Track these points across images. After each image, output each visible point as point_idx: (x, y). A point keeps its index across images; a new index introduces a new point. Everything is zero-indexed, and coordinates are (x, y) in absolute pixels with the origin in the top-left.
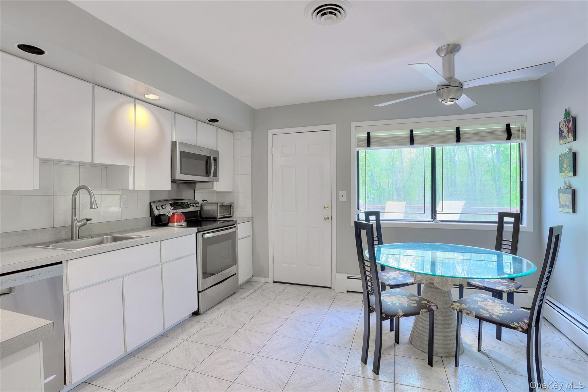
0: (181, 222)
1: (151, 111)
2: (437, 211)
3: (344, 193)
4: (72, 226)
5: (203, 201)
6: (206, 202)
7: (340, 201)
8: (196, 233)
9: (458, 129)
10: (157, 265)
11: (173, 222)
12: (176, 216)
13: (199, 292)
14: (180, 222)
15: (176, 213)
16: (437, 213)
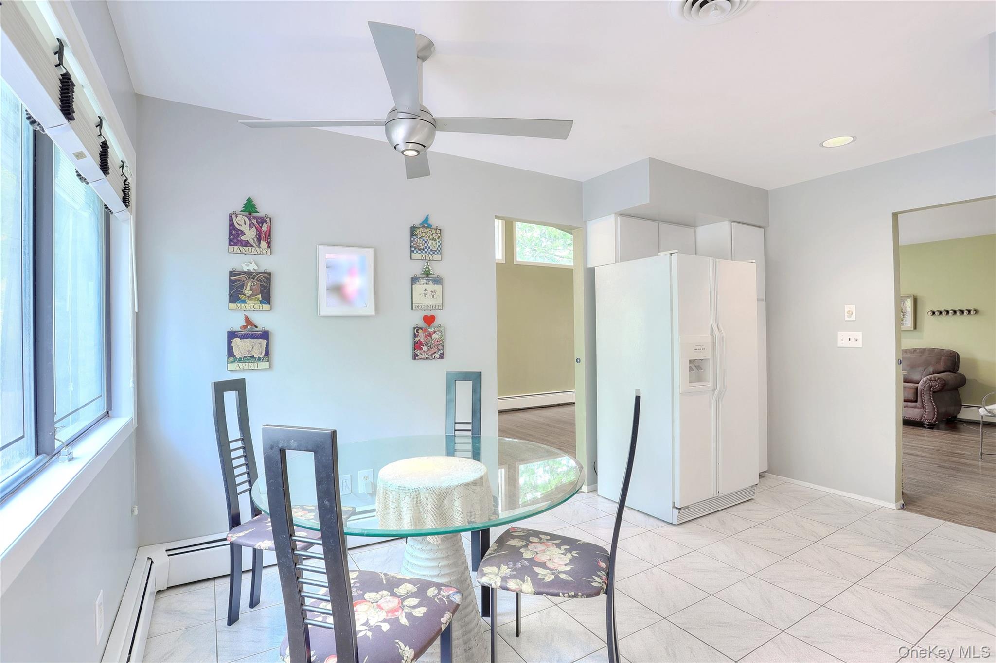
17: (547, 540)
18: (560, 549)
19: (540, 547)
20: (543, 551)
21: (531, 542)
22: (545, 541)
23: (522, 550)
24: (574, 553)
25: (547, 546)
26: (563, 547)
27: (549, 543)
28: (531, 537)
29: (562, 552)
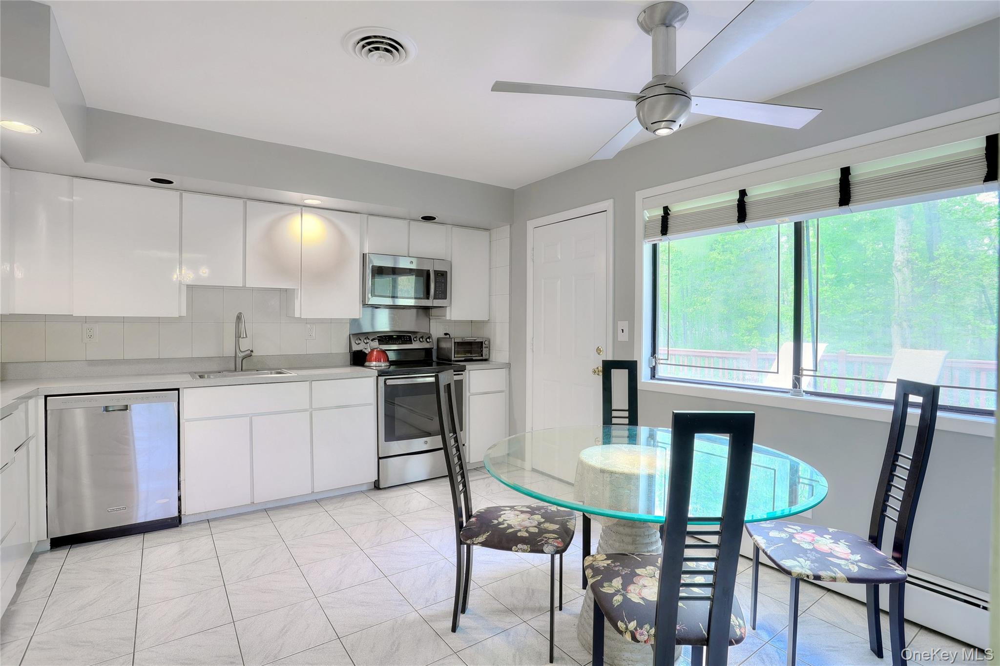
0: (381, 361)
1: (326, 218)
2: (802, 370)
3: (623, 325)
4: (235, 357)
5: (446, 334)
6: (448, 336)
7: (619, 340)
8: (377, 377)
9: (846, 172)
10: (306, 410)
11: (370, 361)
12: (375, 353)
13: (379, 458)
14: (378, 361)
15: (375, 350)
16: (802, 375)
17: (520, 531)
18: (508, 524)
19: (527, 523)
20: (523, 521)
21: (535, 527)
22: (522, 530)
23: (543, 520)
24: (496, 522)
25: (520, 525)
26: (506, 525)
27: (518, 528)
28: (537, 531)
29: (507, 522)
